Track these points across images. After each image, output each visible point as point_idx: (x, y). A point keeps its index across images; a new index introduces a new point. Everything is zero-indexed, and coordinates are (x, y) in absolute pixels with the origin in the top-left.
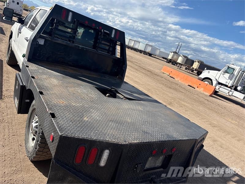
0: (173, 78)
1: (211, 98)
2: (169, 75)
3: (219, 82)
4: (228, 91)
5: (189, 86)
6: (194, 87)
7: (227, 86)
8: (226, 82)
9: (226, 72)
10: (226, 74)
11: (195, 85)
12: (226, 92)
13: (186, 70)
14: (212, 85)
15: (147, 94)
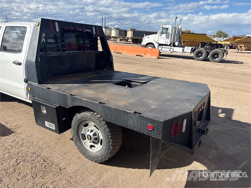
0: (120, 53)
1: (160, 60)
2: (115, 52)
3: (159, 44)
4: (169, 49)
5: (137, 55)
6: (142, 55)
7: (166, 45)
8: (165, 42)
9: (162, 33)
10: (163, 34)
11: (142, 53)
12: (168, 51)
13: (121, 42)
14: (155, 48)
15: (143, 74)
